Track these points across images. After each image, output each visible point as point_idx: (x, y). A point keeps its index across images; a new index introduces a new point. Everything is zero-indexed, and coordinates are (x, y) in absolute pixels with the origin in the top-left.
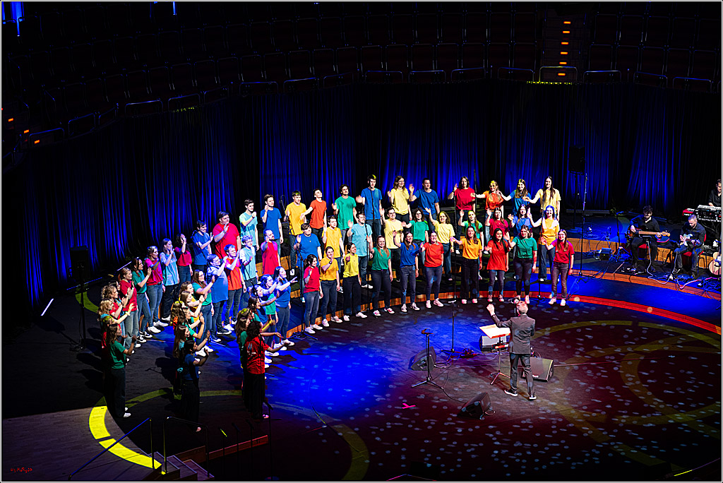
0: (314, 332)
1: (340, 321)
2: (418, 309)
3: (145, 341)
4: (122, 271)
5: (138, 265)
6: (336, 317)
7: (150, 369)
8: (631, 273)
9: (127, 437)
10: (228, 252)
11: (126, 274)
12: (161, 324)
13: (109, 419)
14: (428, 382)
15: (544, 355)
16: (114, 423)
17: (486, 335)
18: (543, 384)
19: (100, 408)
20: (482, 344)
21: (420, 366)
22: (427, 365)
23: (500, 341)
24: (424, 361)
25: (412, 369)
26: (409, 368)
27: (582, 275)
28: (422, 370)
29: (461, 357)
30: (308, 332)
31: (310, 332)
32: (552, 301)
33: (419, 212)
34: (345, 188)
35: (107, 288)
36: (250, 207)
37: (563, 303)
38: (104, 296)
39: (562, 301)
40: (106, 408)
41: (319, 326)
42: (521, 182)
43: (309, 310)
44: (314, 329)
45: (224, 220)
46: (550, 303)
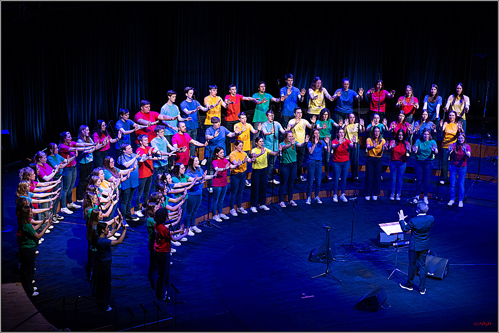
0: (221, 220)
1: (246, 212)
2: (321, 202)
3: (57, 222)
5: (54, 149)
6: (242, 208)
9: (40, 314)
10: (142, 141)
11: (41, 157)
12: (75, 206)
13: (23, 295)
14: (327, 275)
15: (439, 254)
16: (27, 299)
17: (384, 232)
18: (438, 282)
19: (15, 284)
20: (380, 240)
21: (320, 258)
22: (327, 258)
23: (398, 239)
24: (324, 254)
25: (311, 261)
26: (309, 260)
27: (479, 179)
28: (322, 262)
29: (359, 252)
30: (215, 220)
31: (217, 220)
32: (451, 203)
33: (326, 113)
34: (263, 85)
35: (24, 170)
36: (173, 98)
37: (461, 204)
38: (22, 177)
39: (460, 203)
40: (20, 284)
41: (227, 215)
42: (434, 86)
43: (216, 200)
44: (221, 218)
45: (145, 108)
46: (449, 204)
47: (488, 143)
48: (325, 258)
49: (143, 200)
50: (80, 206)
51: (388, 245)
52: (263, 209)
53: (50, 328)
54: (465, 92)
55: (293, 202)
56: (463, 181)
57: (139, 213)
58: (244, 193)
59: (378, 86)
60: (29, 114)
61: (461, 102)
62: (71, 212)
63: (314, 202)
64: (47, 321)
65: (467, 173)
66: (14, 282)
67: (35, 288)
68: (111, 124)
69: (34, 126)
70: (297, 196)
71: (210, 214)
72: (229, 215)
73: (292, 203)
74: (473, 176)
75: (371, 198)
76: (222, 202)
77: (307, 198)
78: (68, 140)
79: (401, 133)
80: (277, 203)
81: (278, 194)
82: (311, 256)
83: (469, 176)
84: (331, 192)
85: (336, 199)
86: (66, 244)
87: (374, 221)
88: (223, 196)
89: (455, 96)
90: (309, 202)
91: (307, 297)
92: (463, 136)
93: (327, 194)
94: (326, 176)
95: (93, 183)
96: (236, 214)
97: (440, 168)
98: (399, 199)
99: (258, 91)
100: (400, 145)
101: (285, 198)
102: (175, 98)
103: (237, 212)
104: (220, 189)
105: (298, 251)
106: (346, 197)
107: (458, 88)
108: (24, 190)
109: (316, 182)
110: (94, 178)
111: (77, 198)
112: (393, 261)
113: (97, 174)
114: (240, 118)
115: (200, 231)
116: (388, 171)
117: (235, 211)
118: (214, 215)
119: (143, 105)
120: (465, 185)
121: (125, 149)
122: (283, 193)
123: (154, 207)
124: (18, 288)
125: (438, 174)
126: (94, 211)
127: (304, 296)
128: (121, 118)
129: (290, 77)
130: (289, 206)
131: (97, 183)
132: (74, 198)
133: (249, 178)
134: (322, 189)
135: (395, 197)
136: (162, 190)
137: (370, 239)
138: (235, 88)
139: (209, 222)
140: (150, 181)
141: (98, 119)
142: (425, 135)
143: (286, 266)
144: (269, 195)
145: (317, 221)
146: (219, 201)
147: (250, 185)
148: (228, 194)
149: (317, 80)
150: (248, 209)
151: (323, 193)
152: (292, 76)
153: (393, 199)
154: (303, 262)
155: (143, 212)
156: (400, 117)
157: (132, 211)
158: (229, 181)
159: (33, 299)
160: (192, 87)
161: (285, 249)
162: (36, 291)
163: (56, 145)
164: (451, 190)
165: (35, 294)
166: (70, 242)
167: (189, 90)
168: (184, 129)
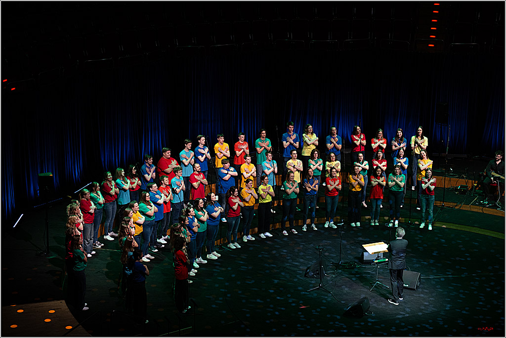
2: (316, 229)
4: (82, 192)
5: (96, 187)
6: (250, 236)
7: (99, 272)
8: (484, 206)
10: (163, 181)
13: (66, 310)
14: (320, 288)
15: (413, 269)
16: (71, 314)
17: (367, 252)
18: (412, 291)
19: (59, 302)
20: (363, 258)
21: (314, 275)
22: (319, 274)
23: (378, 257)
24: (317, 271)
25: (307, 277)
26: (305, 276)
27: (444, 206)
28: (316, 278)
29: (347, 268)
31: (232, 247)
32: (422, 226)
33: (316, 152)
34: (264, 132)
36: (189, 145)
37: (430, 228)
38: (69, 212)
39: (429, 226)
40: (64, 301)
42: (399, 130)
45: (167, 154)
46: (420, 227)
47: (451, 175)
48: (318, 274)
51: (370, 262)
52: (267, 236)
56: (432, 208)
57: (162, 241)
60: (69, 158)
62: (113, 239)
66: (59, 300)
67: (86, 304)
69: (73, 168)
71: (222, 239)
73: (294, 232)
74: (439, 203)
77: (304, 226)
82: (306, 273)
87: (358, 243)
98: (378, 224)
99: (260, 137)
105: (296, 269)
107: (419, 130)
112: (374, 275)
114: (246, 159)
115: (219, 255)
119: (165, 151)
120: (433, 211)
121: (151, 187)
124: (63, 304)
127: (302, 306)
128: (146, 162)
129: (291, 125)
135: (375, 223)
137: (356, 257)
139: (222, 246)
146: (233, 230)
149: (309, 126)
153: (373, 224)
156: (379, 155)
163: (98, 184)
164: (422, 215)
167: (201, 137)
168: (198, 169)
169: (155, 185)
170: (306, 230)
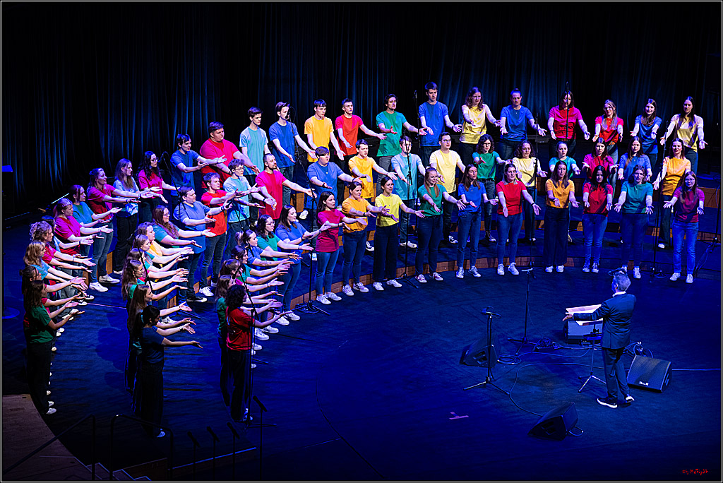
0: (329, 302)
1: (366, 290)
2: (479, 275)
3: (85, 303)
4: (60, 204)
6: (360, 284)
9: (58, 441)
10: (210, 182)
12: (110, 279)
13: (33, 413)
14: (488, 384)
15: (657, 354)
16: (39, 419)
18: (654, 395)
19: (20, 396)
20: (567, 332)
21: (477, 360)
22: (487, 358)
23: (595, 331)
24: (484, 353)
25: (464, 363)
26: (461, 362)
28: (481, 366)
29: (536, 350)
30: (320, 302)
31: (323, 302)
32: (675, 277)
33: (488, 141)
34: (393, 99)
35: (38, 225)
36: (257, 119)
37: (690, 279)
38: (33, 236)
39: (688, 277)
40: (29, 396)
41: (338, 295)
42: (651, 102)
43: (322, 271)
44: (329, 299)
45: (217, 135)
46: (672, 279)
48: (485, 359)
49: (211, 270)
50: (118, 281)
51: (579, 340)
52: (392, 286)
53: (73, 463)
54: (696, 110)
55: (437, 274)
56: (693, 244)
57: (206, 291)
58: (363, 262)
59: (565, 101)
60: (43, 143)
61: (691, 124)
62: (105, 289)
63: (469, 275)
64: (68, 452)
65: (699, 231)
67: (51, 403)
68: (164, 157)
69: (50, 159)
70: (443, 266)
71: (313, 293)
72: (341, 294)
73: (436, 277)
74: (707, 237)
75: (555, 270)
76: (331, 274)
77: (459, 269)
78: (101, 179)
79: (600, 172)
80: (413, 276)
81: (414, 262)
82: (464, 356)
83: (702, 237)
84: (495, 260)
85: (501, 271)
86: (97, 337)
87: (558, 304)
88: (332, 265)
89: (682, 117)
90: (460, 275)
91: (457, 417)
92: (693, 176)
93: (489, 263)
94: (487, 236)
95: (139, 245)
96: (351, 293)
97: (659, 224)
99: (386, 109)
100: (599, 190)
101: (424, 269)
102: (260, 119)
103: (353, 290)
104: (328, 254)
105: (444, 348)
106: (516, 267)
107: (686, 105)
108: (35, 256)
109: (470, 246)
110: (141, 238)
111: (114, 269)
112: (587, 363)
113: (144, 233)
114: (359, 148)
115: (297, 318)
116: (580, 228)
117: (350, 289)
118: (318, 294)
119: (214, 129)
120: (695, 250)
121: (185, 194)
122: (422, 261)
123: (228, 281)
124: (25, 402)
125: (655, 233)
126: (139, 287)
127: (453, 416)
128: (180, 148)
129: (432, 88)
130: (432, 281)
131: (145, 245)
132: (109, 268)
133: (371, 238)
134: (481, 256)
135: (591, 268)
136: (241, 257)
137: (553, 331)
138: (350, 104)
139: (311, 304)
140: (223, 243)
141: (145, 151)
142: (636, 175)
143: (427, 372)
144: (402, 264)
145: (473, 303)
146: (326, 273)
147: (373, 249)
148: (339, 263)
149: (474, 92)
150: (370, 285)
151: (483, 262)
152: (435, 85)
153: (587, 270)
154: (452, 365)
155: (212, 290)
156: (598, 148)
157: (196, 288)
158: (341, 243)
159: (48, 419)
160: (287, 102)
161: (425, 345)
162: (52, 407)
164: (675, 257)
165: (52, 411)
166: (103, 334)
167: (282, 106)
168: (272, 163)
169: (192, 191)
170: (462, 277)
